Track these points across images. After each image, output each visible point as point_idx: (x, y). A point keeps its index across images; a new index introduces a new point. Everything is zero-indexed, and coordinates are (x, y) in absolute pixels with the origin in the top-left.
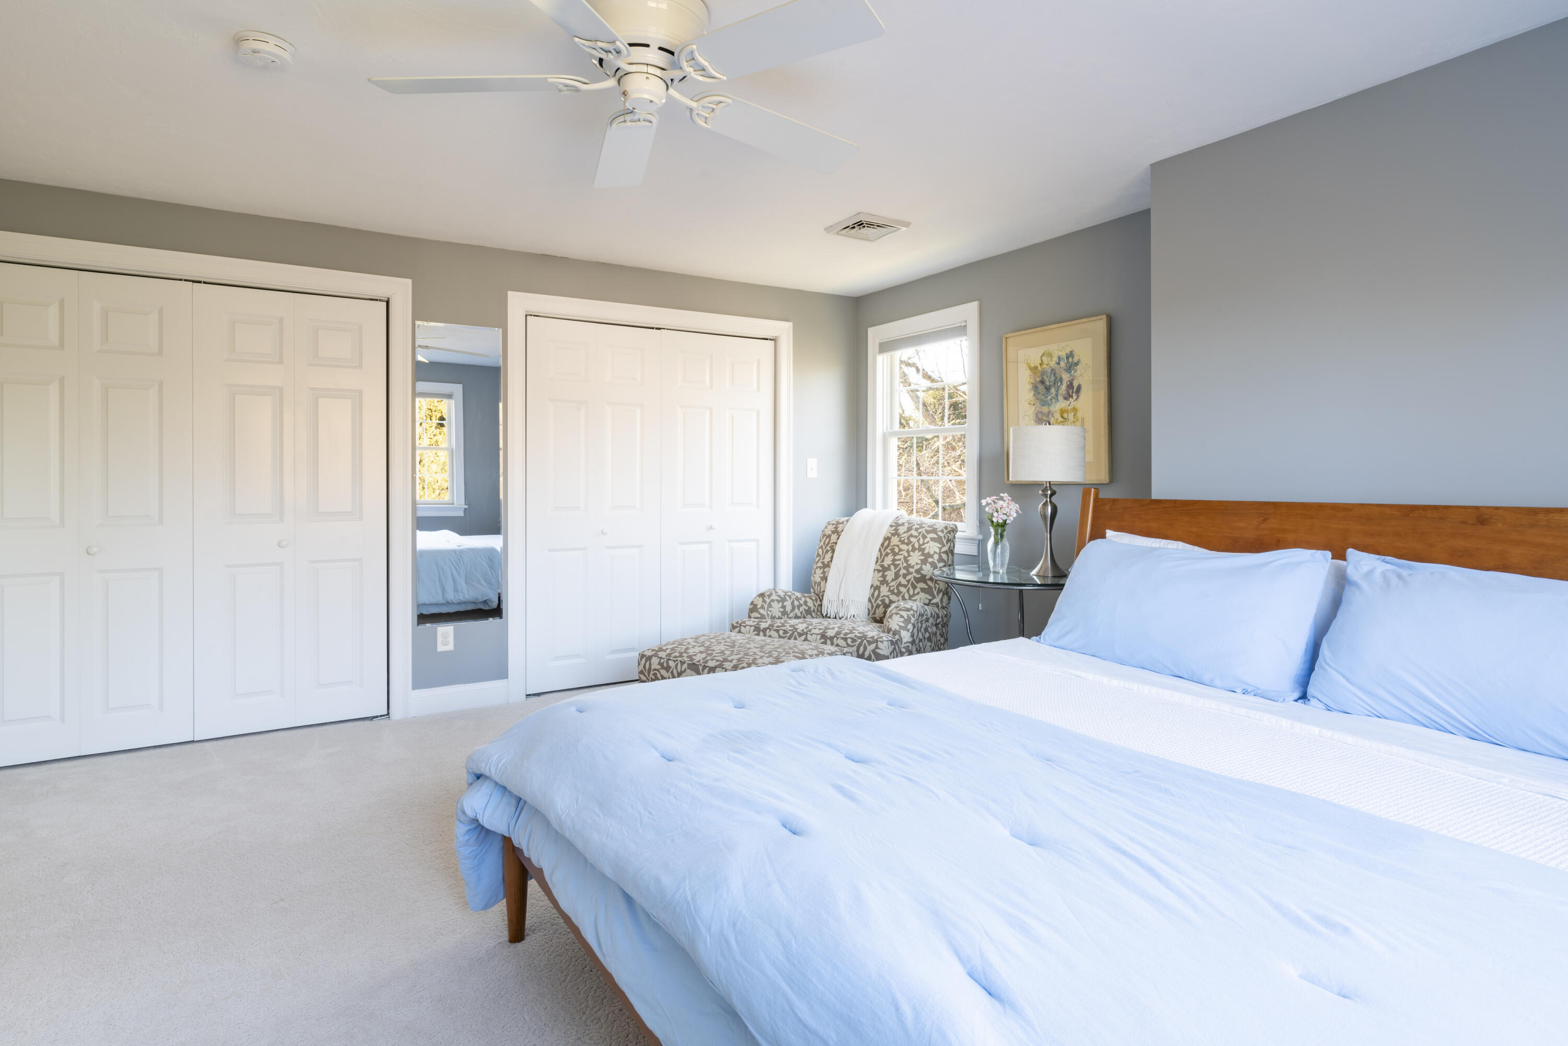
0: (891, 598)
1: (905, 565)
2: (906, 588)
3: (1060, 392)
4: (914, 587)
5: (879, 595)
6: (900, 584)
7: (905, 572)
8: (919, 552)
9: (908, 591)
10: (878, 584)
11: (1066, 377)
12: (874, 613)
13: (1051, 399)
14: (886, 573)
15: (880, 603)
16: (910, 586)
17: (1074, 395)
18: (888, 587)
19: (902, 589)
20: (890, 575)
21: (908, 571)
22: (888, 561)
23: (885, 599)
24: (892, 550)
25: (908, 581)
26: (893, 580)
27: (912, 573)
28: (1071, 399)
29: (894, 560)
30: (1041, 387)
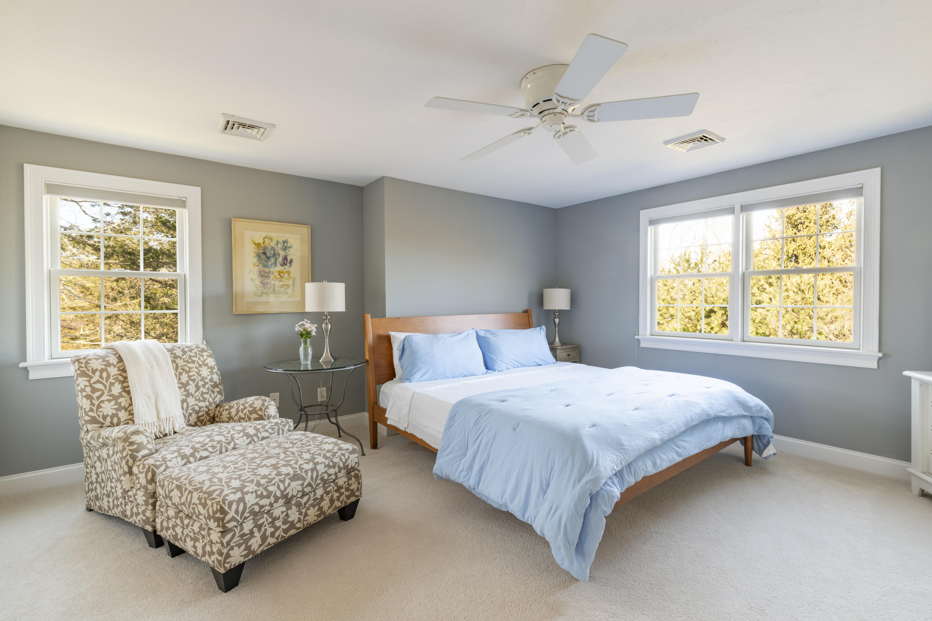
0: (200, 405)
1: (200, 378)
2: (208, 394)
3: (278, 261)
4: (213, 392)
5: (188, 406)
6: (203, 393)
7: (203, 383)
8: (205, 366)
9: (211, 396)
10: (184, 397)
11: (282, 253)
12: (189, 421)
13: (271, 265)
14: (187, 388)
15: (191, 411)
16: (210, 392)
17: (288, 264)
18: (194, 398)
19: (206, 396)
20: (192, 388)
21: (204, 382)
22: (184, 378)
23: (194, 408)
24: (183, 369)
25: (208, 389)
26: (196, 392)
27: (207, 383)
28: (286, 266)
29: (189, 377)
30: (263, 256)
